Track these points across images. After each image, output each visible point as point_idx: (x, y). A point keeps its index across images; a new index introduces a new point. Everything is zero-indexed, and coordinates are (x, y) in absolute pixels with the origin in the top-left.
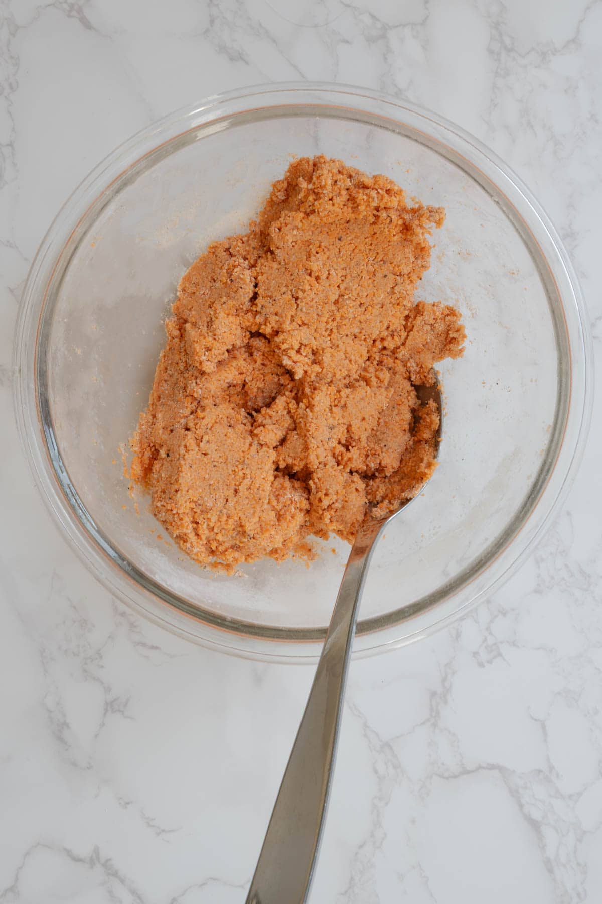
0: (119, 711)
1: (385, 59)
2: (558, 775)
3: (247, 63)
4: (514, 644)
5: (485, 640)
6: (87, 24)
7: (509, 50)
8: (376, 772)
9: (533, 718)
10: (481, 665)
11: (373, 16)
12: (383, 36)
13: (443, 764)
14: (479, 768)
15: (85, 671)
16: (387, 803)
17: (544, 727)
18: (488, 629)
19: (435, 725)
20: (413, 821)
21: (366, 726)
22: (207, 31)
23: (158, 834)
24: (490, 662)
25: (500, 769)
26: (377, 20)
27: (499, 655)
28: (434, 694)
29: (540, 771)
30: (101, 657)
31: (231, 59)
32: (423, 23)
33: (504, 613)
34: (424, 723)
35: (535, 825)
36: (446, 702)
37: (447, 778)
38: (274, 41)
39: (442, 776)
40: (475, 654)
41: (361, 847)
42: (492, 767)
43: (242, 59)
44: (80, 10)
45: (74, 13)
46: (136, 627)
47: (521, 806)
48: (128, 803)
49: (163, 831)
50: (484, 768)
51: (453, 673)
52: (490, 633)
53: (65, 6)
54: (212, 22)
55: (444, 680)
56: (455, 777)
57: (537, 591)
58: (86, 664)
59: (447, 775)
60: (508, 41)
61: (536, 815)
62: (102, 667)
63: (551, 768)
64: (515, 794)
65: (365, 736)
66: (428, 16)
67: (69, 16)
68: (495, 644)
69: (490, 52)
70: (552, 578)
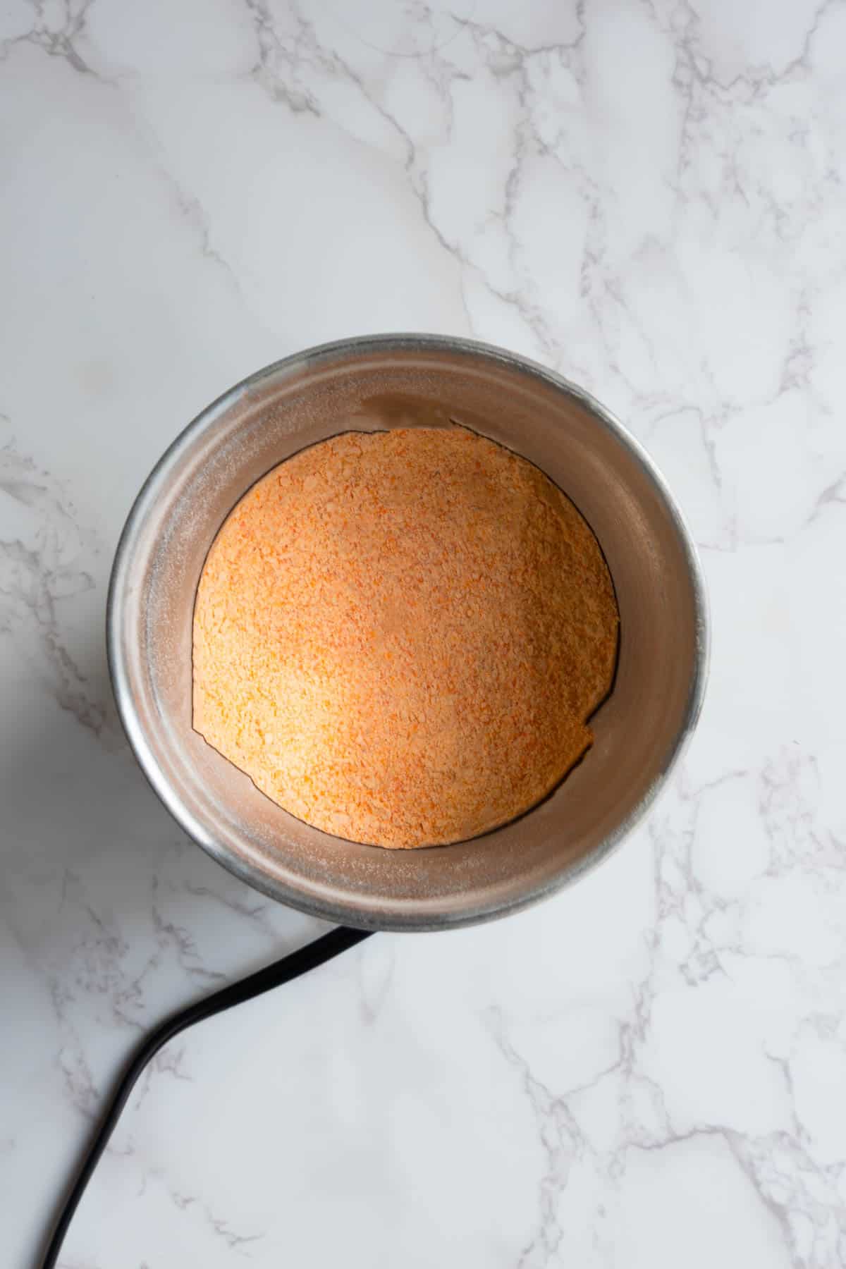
0: (169, 1068)
1: (522, 100)
2: (809, 1139)
3: (317, 114)
4: (738, 951)
5: (697, 946)
6: (78, 65)
7: (705, 80)
8: (545, 1143)
9: (769, 1057)
10: (692, 983)
11: (501, 38)
12: (518, 67)
13: (642, 1128)
14: (694, 1132)
15: (117, 1013)
16: (562, 1187)
17: (786, 1070)
18: (700, 930)
19: (628, 1072)
20: (602, 1212)
21: (528, 1076)
22: (256, 69)
23: (233, 1244)
24: (705, 978)
25: (726, 1132)
26: (509, 42)
27: (718, 967)
28: (624, 1027)
29: (783, 1134)
30: (140, 992)
31: (296, 109)
32: (576, 45)
33: (722, 906)
34: (611, 1070)
35: (778, 1211)
36: (643, 1038)
37: (649, 1148)
38: (357, 79)
39: (640, 1146)
40: (683, 967)
41: (527, 1251)
42: (713, 1130)
43: (311, 109)
44: (67, 44)
45: (59, 49)
46: (187, 946)
47: (757, 1184)
48: (186, 1201)
49: (239, 1239)
50: (702, 1132)
51: (652, 996)
52: (704, 936)
53: (46, 39)
54: (264, 54)
55: (639, 1006)
56: (659, 1146)
57: (769, 873)
58: (118, 1003)
59: (648, 1143)
60: (702, 67)
61: (780, 1197)
62: (141, 1006)
63: (799, 1129)
64: (749, 1168)
65: (528, 1091)
66: (583, 35)
67: (52, 53)
68: (711, 952)
69: (677, 83)
70: (791, 852)
